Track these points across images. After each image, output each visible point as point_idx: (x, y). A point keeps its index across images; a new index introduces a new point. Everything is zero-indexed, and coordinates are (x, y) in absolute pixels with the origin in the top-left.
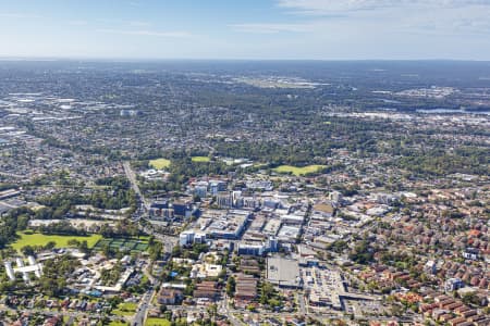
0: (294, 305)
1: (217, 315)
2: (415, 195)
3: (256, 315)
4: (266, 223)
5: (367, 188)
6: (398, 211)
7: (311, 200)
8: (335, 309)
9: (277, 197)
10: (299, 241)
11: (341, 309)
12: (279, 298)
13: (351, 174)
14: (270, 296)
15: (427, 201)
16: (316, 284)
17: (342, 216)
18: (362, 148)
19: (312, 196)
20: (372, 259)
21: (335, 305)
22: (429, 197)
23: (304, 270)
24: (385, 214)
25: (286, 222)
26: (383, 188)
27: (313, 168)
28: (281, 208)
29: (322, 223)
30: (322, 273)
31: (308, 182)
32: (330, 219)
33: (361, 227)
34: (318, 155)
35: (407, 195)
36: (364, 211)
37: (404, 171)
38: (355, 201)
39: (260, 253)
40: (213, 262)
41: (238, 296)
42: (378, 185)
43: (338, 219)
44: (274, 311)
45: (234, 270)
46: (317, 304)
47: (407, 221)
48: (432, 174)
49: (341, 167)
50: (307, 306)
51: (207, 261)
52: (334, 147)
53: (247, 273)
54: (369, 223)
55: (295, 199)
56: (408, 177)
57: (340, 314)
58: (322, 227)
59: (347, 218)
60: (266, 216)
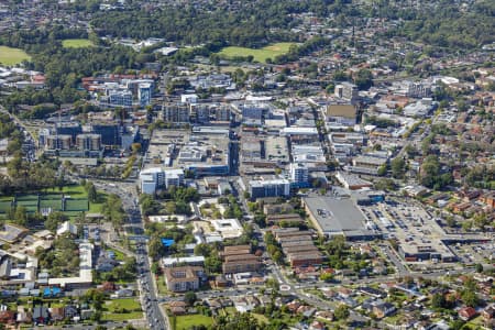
0: (386, 264)
1: (280, 295)
2: (457, 81)
3: (339, 286)
4: (262, 143)
5: (380, 74)
6: (447, 106)
7: (310, 100)
8: (446, 260)
9: (254, 100)
10: (332, 167)
11: (455, 260)
12: (358, 257)
13: (345, 55)
14: (343, 255)
15: (478, 88)
16: (398, 229)
17: (372, 121)
18: (337, 11)
19: (306, 94)
20: (452, 183)
21: (445, 255)
22: (478, 82)
23: (369, 209)
24: (430, 112)
25: (292, 140)
26: (404, 74)
27: (281, 49)
28: (272, 117)
29: (350, 136)
30: (397, 210)
31: (288, 72)
32: (357, 128)
33: (409, 137)
34: (275, 25)
35: (446, 80)
36: (399, 111)
37: (418, 44)
38: (377, 97)
39: (287, 192)
40: (219, 216)
41: (296, 263)
42: (395, 69)
43: (369, 127)
44: (361, 277)
45: (262, 224)
46: (417, 257)
47: (467, 120)
48: (461, 45)
49: (322, 44)
50: (404, 263)
51: (209, 215)
52: (291, 10)
53: (286, 226)
54: (416, 129)
55: (284, 101)
56: (431, 54)
57: (458, 267)
58: (353, 141)
59: (382, 125)
60: (256, 133)
